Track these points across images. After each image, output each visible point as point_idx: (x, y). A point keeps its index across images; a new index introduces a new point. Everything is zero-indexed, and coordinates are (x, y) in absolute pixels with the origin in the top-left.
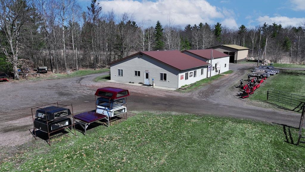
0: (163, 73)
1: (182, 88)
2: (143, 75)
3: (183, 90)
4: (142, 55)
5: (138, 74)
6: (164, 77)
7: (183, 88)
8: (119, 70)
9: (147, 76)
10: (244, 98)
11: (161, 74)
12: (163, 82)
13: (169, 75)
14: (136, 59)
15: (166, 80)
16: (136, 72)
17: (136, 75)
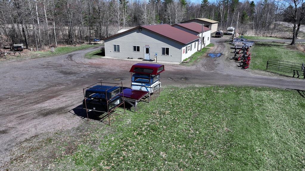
0: (165, 47)
1: (184, 62)
2: (143, 50)
3: (186, 64)
4: (141, 29)
5: (137, 49)
6: (166, 52)
7: (186, 62)
8: (115, 46)
9: (147, 51)
10: (246, 68)
11: (163, 49)
12: (166, 56)
13: (172, 49)
14: (135, 34)
15: (168, 54)
16: (135, 47)
17: (135, 50)
